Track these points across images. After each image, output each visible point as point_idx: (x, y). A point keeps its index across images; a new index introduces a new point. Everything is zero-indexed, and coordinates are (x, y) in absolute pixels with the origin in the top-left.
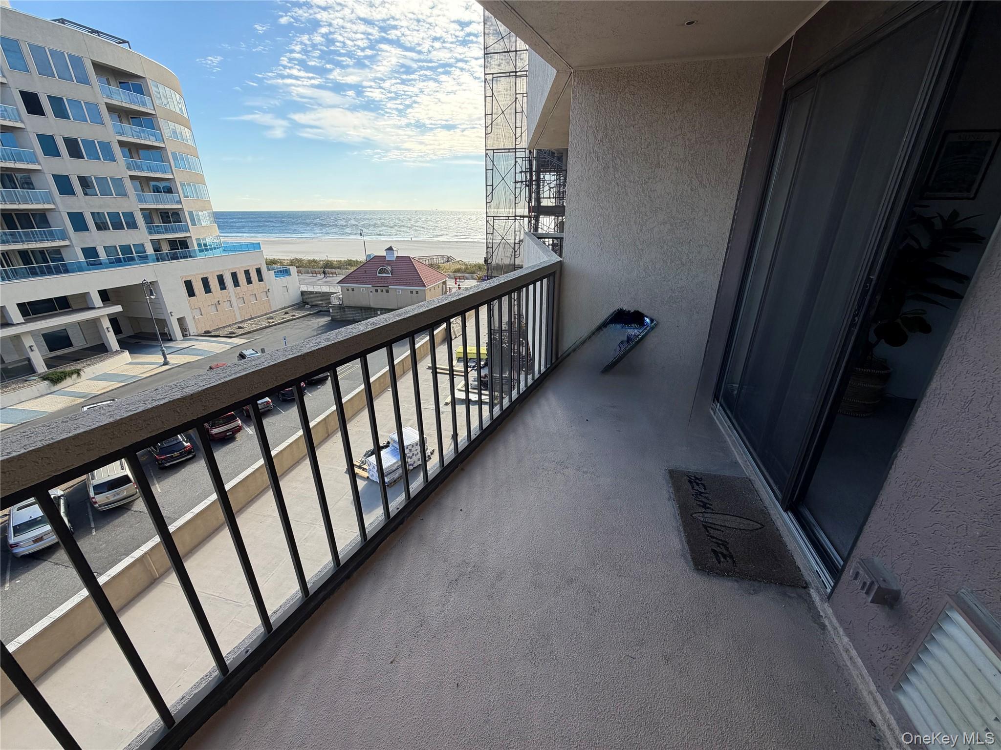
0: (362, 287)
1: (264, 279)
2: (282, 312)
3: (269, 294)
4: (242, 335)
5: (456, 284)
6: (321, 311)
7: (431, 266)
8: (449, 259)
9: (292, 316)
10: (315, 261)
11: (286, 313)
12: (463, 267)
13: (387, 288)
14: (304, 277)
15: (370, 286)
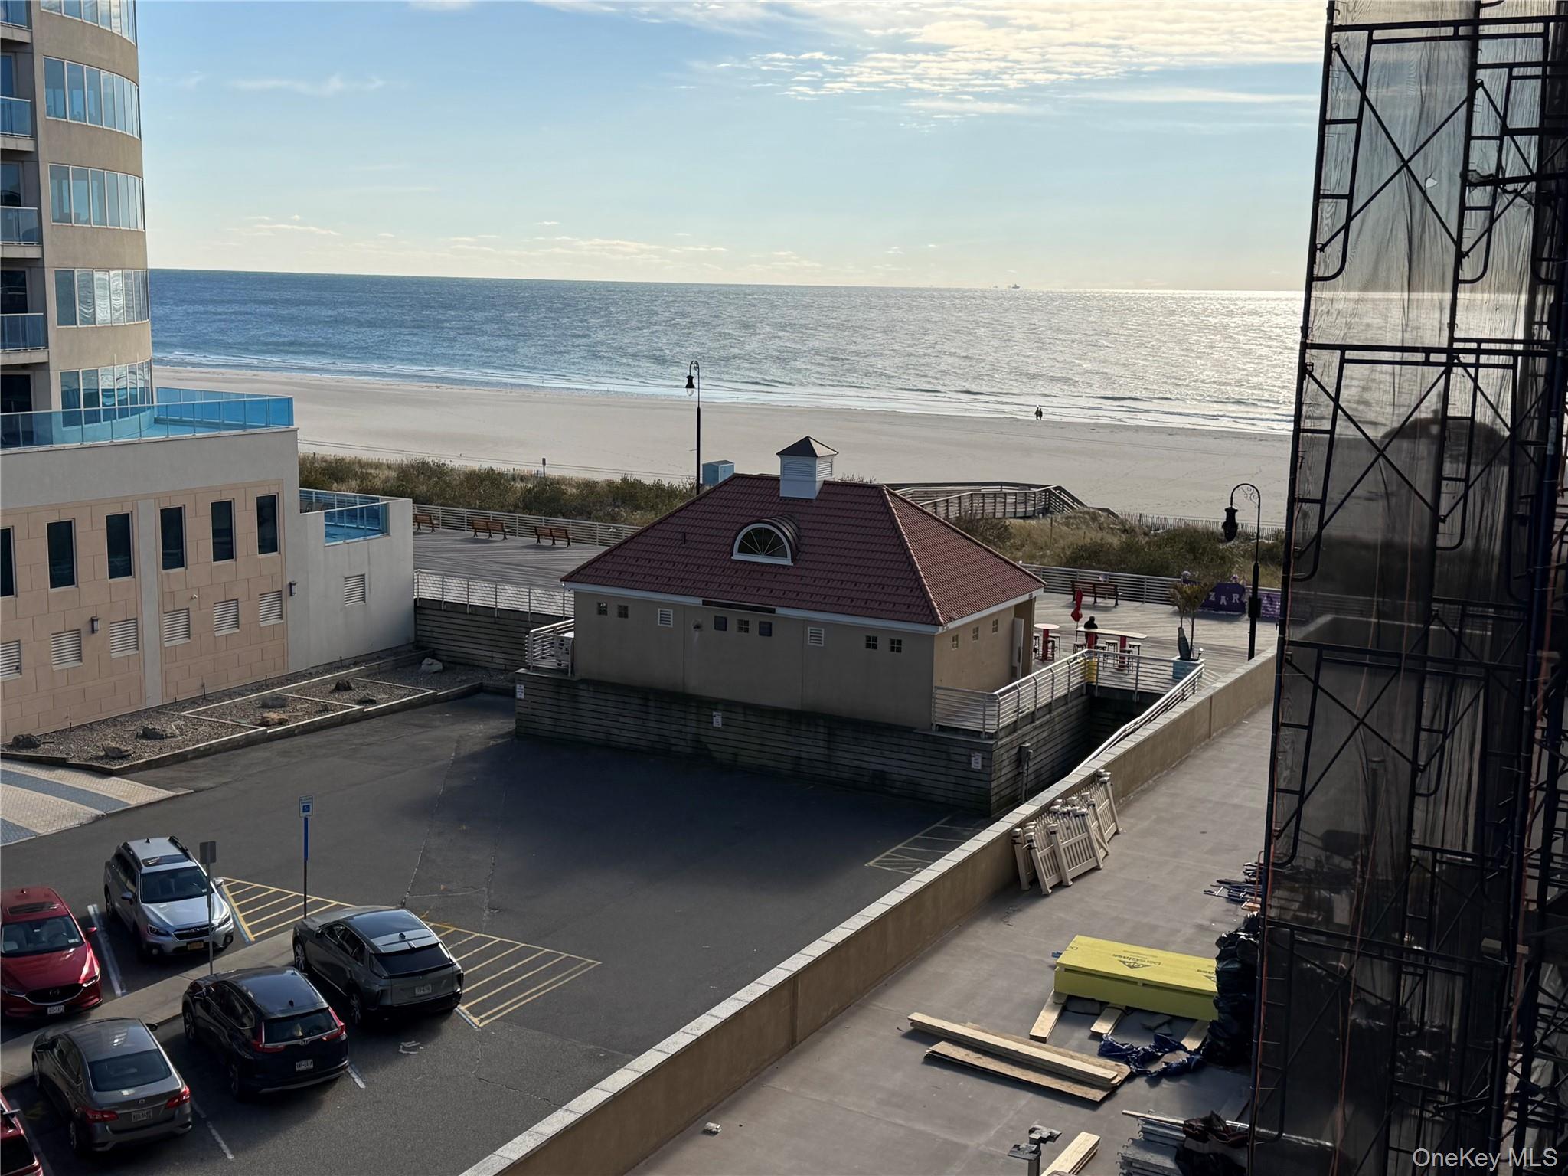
0: (661, 604)
1: (281, 543)
2: (326, 682)
3: (290, 604)
4: (149, 765)
5: (1076, 617)
6: (479, 689)
7: (969, 527)
8: (1052, 500)
9: (360, 702)
10: (492, 478)
11: (342, 687)
12: (1115, 541)
13: (765, 617)
14: (446, 540)
15: (698, 601)
